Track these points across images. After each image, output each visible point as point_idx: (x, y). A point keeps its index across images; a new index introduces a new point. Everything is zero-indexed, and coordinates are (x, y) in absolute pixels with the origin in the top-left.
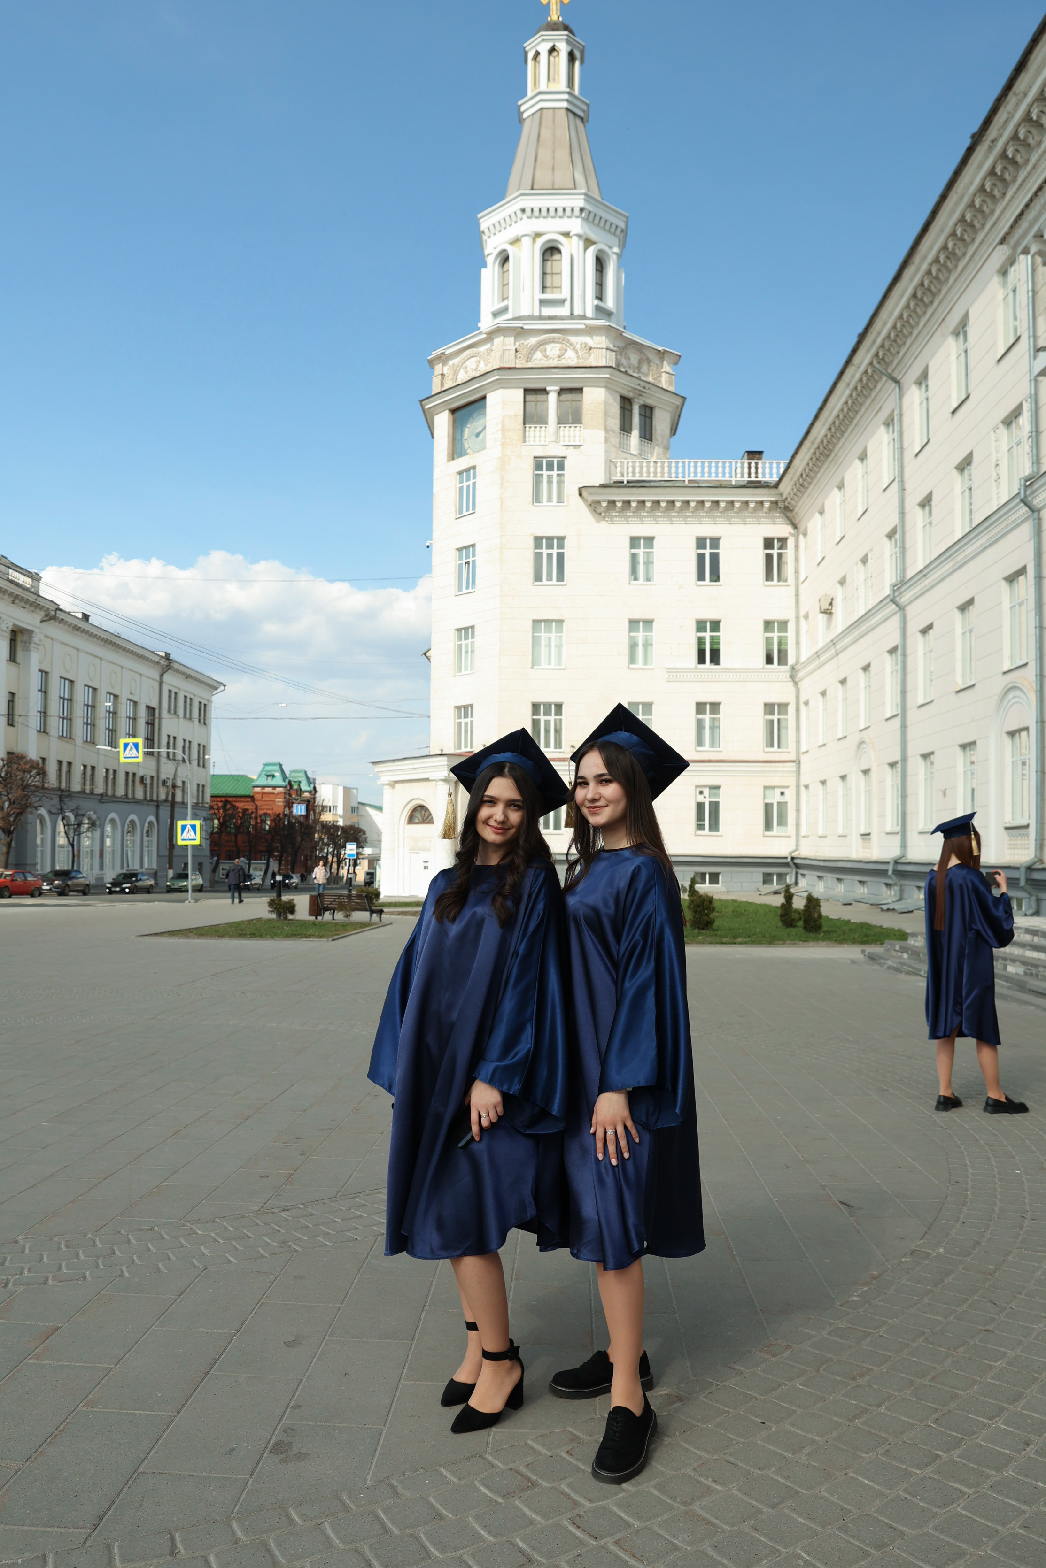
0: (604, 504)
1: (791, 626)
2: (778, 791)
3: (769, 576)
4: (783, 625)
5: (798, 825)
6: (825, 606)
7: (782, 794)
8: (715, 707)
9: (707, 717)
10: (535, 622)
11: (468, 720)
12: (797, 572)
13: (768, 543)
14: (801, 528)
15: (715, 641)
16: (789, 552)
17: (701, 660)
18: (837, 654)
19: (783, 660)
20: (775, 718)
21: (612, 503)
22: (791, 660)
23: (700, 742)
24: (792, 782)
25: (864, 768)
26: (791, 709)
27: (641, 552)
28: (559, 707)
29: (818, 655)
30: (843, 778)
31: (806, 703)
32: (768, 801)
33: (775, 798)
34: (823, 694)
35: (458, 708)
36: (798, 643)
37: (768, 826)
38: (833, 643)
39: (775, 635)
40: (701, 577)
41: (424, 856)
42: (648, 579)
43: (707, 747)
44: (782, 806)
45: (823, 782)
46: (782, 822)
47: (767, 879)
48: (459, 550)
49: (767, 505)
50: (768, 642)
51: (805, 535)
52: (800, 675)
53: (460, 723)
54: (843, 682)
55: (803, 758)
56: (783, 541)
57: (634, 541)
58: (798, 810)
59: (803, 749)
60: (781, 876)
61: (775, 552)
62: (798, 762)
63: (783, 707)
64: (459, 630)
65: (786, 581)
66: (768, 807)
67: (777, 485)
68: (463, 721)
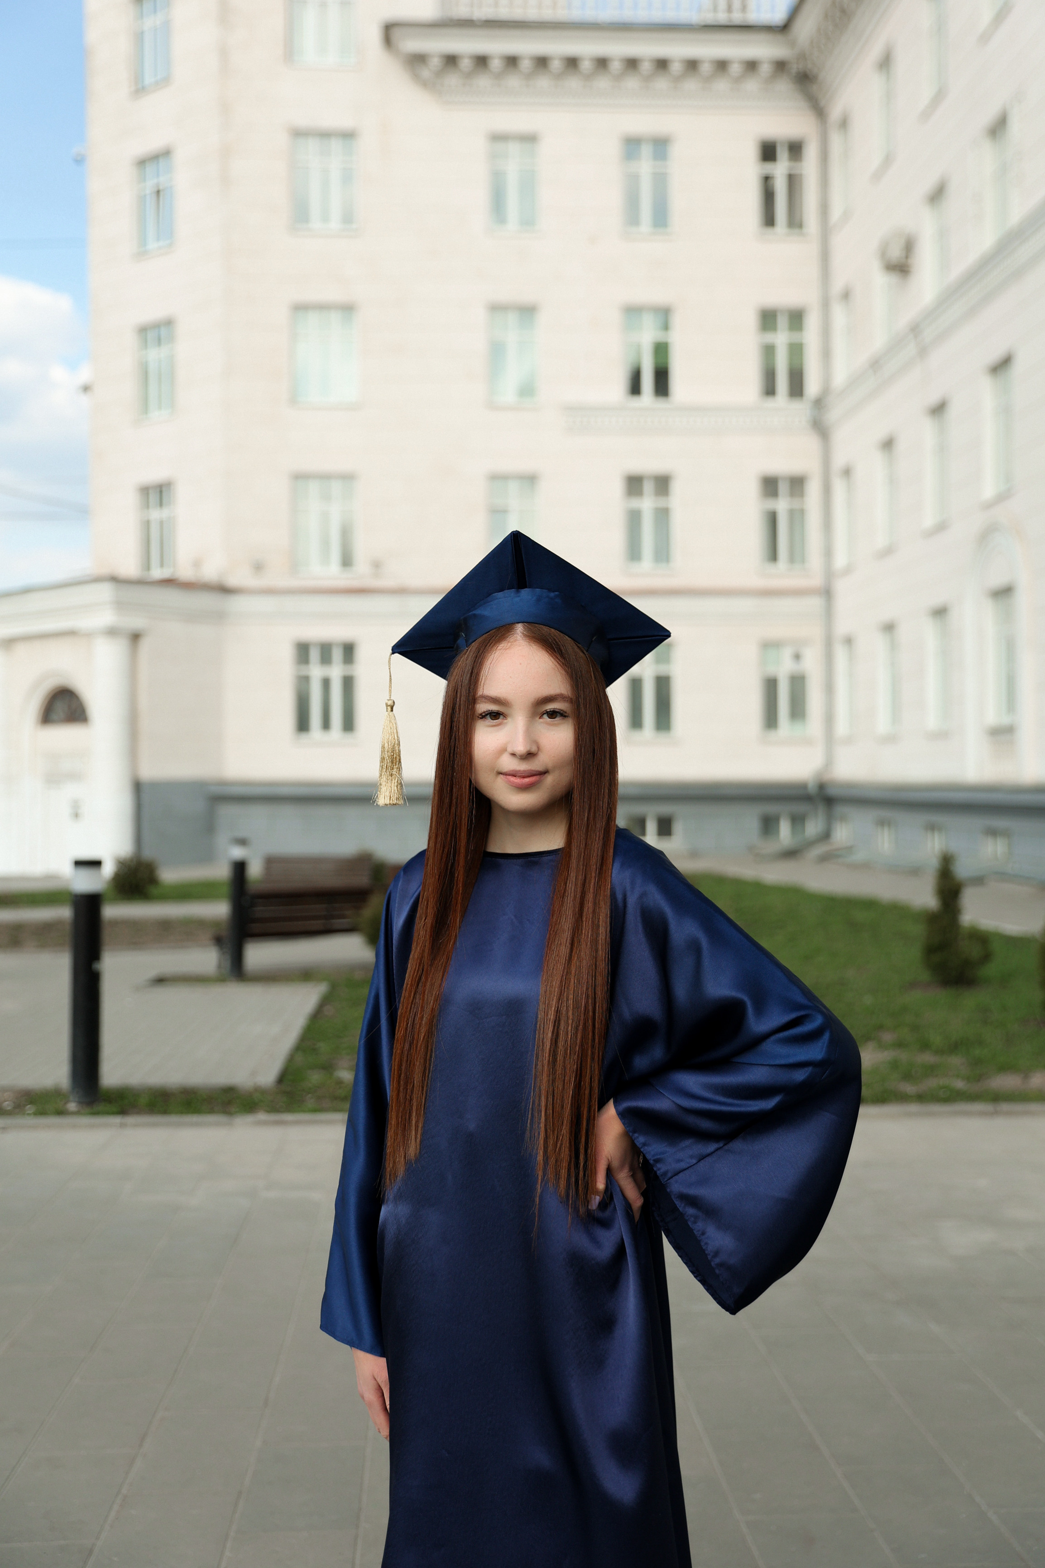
0: (435, 62)
1: (812, 322)
2: (787, 654)
3: (769, 220)
4: (796, 318)
5: (829, 719)
6: (896, 253)
7: (797, 657)
8: (663, 483)
9: (647, 504)
10: (300, 308)
11: (164, 513)
12: (824, 209)
13: (768, 152)
14: (835, 113)
15: (661, 350)
16: (809, 166)
17: (635, 388)
18: (923, 352)
19: (797, 388)
20: (782, 505)
21: (451, 60)
22: (812, 386)
23: (634, 552)
24: (815, 631)
25: (997, 580)
26: (813, 489)
27: (512, 169)
28: (348, 478)
29: (875, 364)
30: (940, 612)
31: (847, 472)
32: (771, 670)
33: (784, 669)
34: (888, 445)
35: (145, 491)
36: (826, 354)
37: (771, 720)
38: (915, 329)
39: (781, 339)
40: (632, 216)
41: (70, 791)
42: (528, 222)
43: (647, 563)
44: (798, 682)
45: (889, 628)
46: (798, 711)
47: (769, 825)
48: (142, 163)
49: (766, 69)
50: (769, 351)
51: (844, 124)
52: (833, 415)
53: (148, 523)
54: (939, 410)
55: (841, 587)
56: (796, 149)
57: (498, 138)
58: (829, 688)
59: (840, 561)
60: (797, 820)
61: (780, 169)
62: (827, 593)
63: (797, 483)
64: (143, 330)
65: (800, 226)
66: (771, 686)
67: (785, 28)
68: (155, 514)
